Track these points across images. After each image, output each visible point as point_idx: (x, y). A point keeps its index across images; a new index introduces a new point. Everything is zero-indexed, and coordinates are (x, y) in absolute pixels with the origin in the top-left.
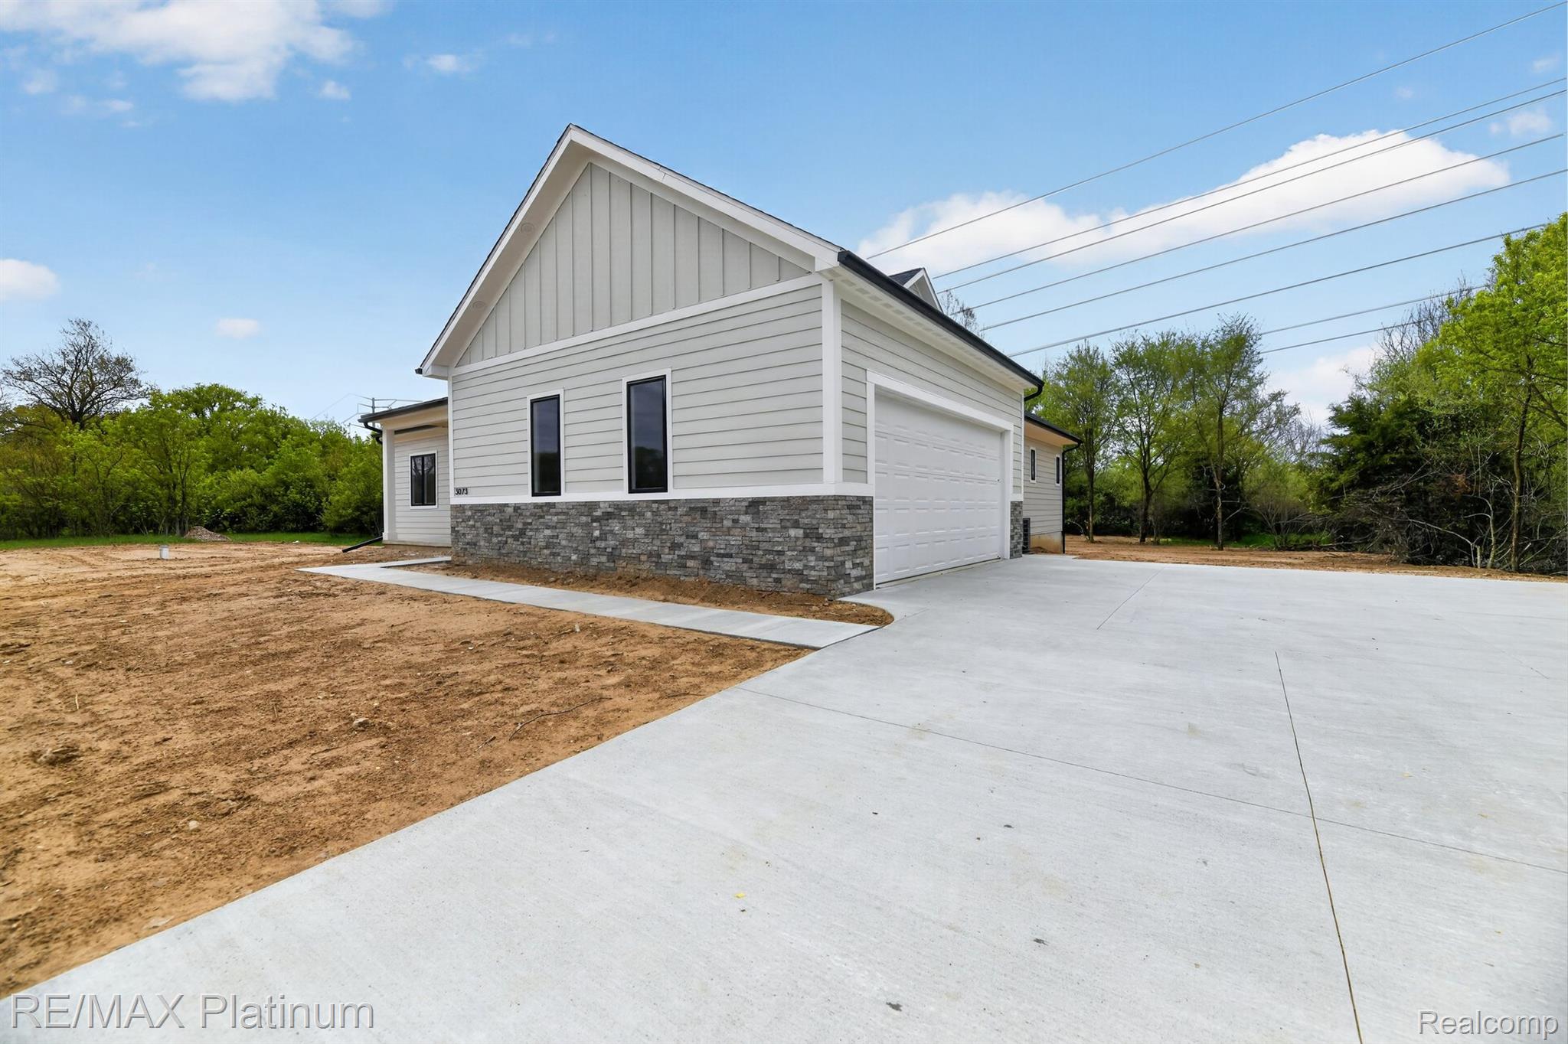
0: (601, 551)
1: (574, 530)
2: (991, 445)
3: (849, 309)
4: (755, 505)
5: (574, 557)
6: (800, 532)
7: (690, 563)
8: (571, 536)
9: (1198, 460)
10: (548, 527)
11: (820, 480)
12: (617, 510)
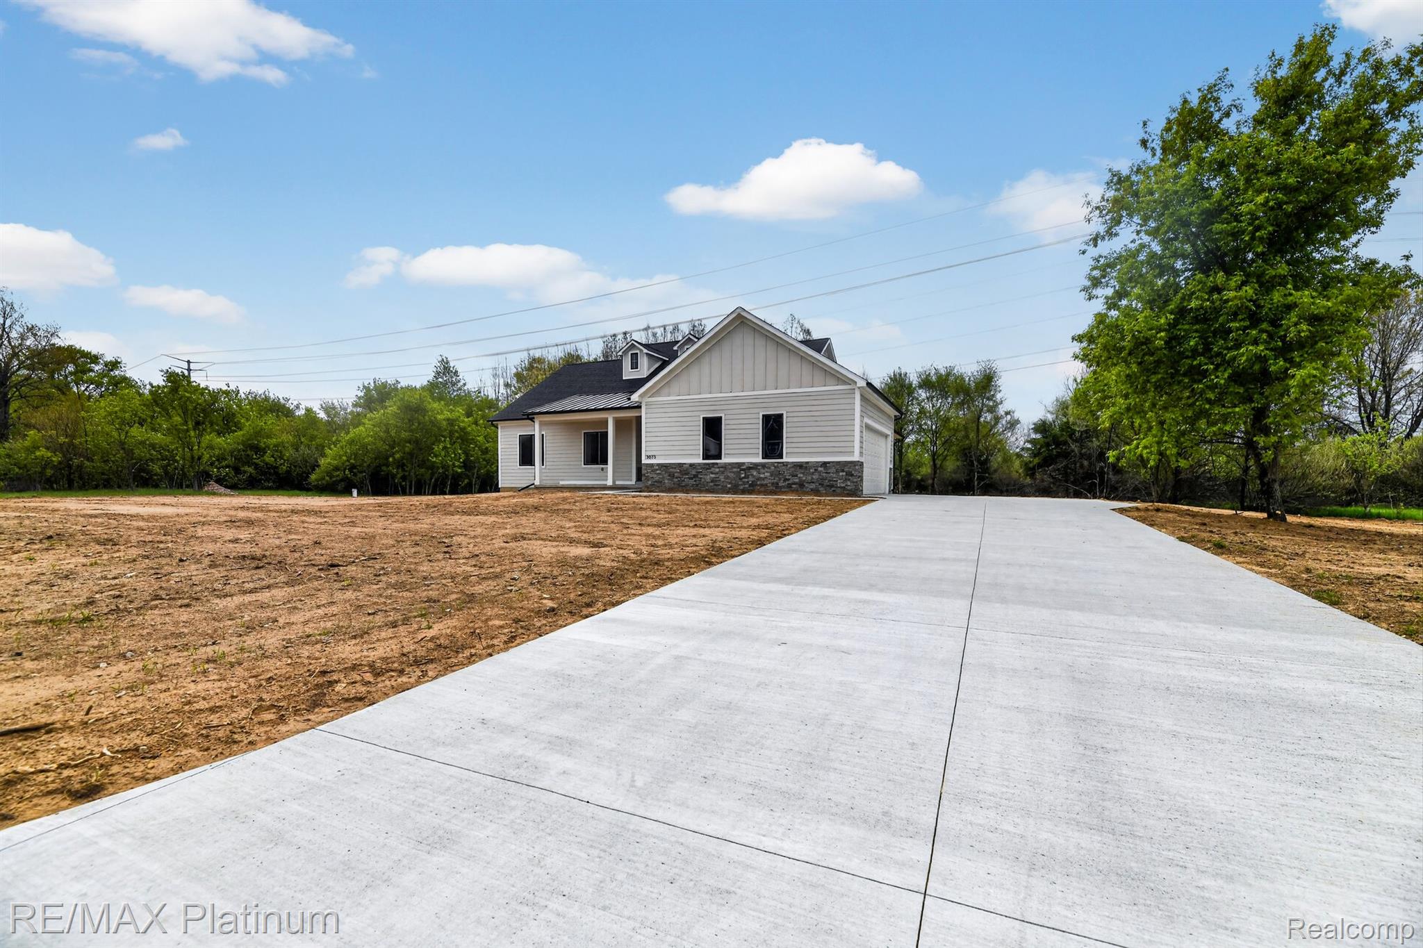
0: (744, 483)
1: (729, 474)
2: (882, 441)
3: (863, 398)
4: (825, 464)
5: (729, 486)
6: (844, 474)
7: (794, 486)
8: (727, 477)
9: (964, 449)
10: (712, 473)
11: (853, 455)
12: (755, 466)
